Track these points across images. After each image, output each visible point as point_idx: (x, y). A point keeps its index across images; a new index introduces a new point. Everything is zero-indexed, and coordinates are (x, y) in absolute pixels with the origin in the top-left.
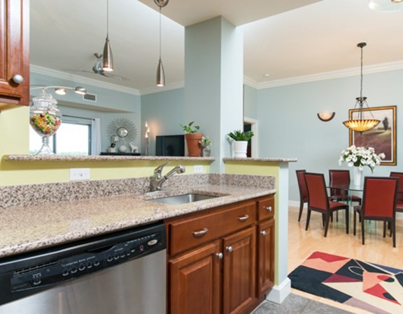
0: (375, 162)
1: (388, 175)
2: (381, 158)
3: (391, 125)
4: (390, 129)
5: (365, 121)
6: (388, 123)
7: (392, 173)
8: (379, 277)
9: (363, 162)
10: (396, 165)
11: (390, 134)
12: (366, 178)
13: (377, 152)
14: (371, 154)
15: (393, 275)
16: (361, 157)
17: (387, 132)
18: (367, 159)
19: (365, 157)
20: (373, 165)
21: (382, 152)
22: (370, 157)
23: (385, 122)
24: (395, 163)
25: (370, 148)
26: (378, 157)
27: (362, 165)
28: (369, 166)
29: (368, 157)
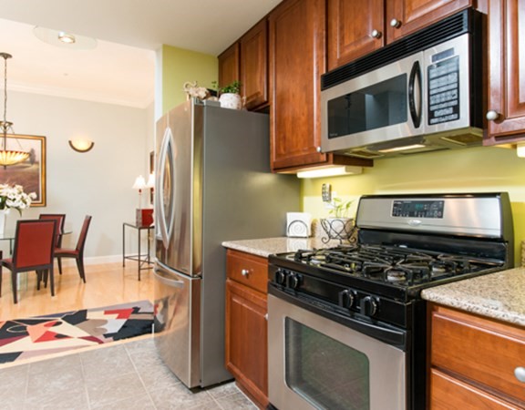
0: (26, 203)
1: (38, 218)
2: (32, 198)
3: (38, 158)
4: (37, 163)
5: (12, 152)
6: (35, 156)
7: (41, 216)
8: (46, 326)
9: (9, 203)
10: (45, 205)
11: (38, 170)
12: (19, 223)
13: (27, 191)
14: (20, 193)
15: (60, 319)
16: (6, 198)
17: (34, 167)
18: (14, 200)
19: (12, 197)
20: (23, 206)
21: (32, 192)
22: (18, 198)
23: (31, 154)
24: (44, 203)
25: (18, 186)
26: (29, 197)
27: (8, 207)
28: (17, 208)
29: (15, 197)
